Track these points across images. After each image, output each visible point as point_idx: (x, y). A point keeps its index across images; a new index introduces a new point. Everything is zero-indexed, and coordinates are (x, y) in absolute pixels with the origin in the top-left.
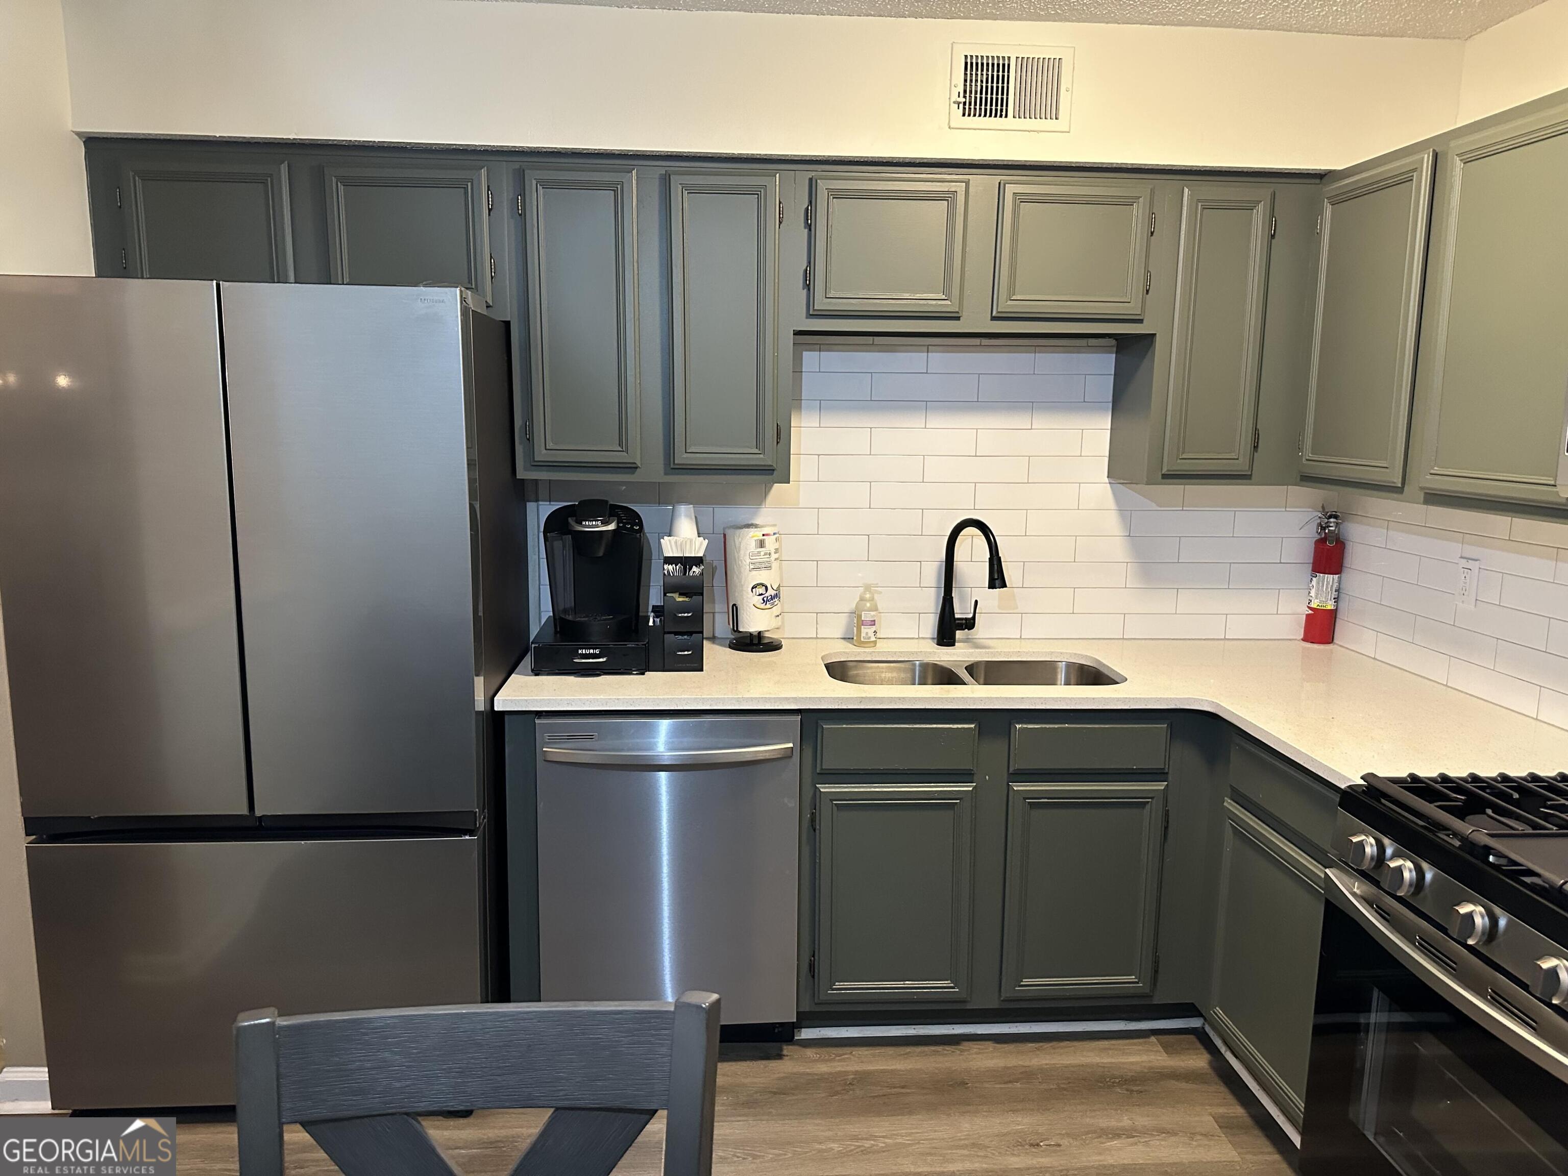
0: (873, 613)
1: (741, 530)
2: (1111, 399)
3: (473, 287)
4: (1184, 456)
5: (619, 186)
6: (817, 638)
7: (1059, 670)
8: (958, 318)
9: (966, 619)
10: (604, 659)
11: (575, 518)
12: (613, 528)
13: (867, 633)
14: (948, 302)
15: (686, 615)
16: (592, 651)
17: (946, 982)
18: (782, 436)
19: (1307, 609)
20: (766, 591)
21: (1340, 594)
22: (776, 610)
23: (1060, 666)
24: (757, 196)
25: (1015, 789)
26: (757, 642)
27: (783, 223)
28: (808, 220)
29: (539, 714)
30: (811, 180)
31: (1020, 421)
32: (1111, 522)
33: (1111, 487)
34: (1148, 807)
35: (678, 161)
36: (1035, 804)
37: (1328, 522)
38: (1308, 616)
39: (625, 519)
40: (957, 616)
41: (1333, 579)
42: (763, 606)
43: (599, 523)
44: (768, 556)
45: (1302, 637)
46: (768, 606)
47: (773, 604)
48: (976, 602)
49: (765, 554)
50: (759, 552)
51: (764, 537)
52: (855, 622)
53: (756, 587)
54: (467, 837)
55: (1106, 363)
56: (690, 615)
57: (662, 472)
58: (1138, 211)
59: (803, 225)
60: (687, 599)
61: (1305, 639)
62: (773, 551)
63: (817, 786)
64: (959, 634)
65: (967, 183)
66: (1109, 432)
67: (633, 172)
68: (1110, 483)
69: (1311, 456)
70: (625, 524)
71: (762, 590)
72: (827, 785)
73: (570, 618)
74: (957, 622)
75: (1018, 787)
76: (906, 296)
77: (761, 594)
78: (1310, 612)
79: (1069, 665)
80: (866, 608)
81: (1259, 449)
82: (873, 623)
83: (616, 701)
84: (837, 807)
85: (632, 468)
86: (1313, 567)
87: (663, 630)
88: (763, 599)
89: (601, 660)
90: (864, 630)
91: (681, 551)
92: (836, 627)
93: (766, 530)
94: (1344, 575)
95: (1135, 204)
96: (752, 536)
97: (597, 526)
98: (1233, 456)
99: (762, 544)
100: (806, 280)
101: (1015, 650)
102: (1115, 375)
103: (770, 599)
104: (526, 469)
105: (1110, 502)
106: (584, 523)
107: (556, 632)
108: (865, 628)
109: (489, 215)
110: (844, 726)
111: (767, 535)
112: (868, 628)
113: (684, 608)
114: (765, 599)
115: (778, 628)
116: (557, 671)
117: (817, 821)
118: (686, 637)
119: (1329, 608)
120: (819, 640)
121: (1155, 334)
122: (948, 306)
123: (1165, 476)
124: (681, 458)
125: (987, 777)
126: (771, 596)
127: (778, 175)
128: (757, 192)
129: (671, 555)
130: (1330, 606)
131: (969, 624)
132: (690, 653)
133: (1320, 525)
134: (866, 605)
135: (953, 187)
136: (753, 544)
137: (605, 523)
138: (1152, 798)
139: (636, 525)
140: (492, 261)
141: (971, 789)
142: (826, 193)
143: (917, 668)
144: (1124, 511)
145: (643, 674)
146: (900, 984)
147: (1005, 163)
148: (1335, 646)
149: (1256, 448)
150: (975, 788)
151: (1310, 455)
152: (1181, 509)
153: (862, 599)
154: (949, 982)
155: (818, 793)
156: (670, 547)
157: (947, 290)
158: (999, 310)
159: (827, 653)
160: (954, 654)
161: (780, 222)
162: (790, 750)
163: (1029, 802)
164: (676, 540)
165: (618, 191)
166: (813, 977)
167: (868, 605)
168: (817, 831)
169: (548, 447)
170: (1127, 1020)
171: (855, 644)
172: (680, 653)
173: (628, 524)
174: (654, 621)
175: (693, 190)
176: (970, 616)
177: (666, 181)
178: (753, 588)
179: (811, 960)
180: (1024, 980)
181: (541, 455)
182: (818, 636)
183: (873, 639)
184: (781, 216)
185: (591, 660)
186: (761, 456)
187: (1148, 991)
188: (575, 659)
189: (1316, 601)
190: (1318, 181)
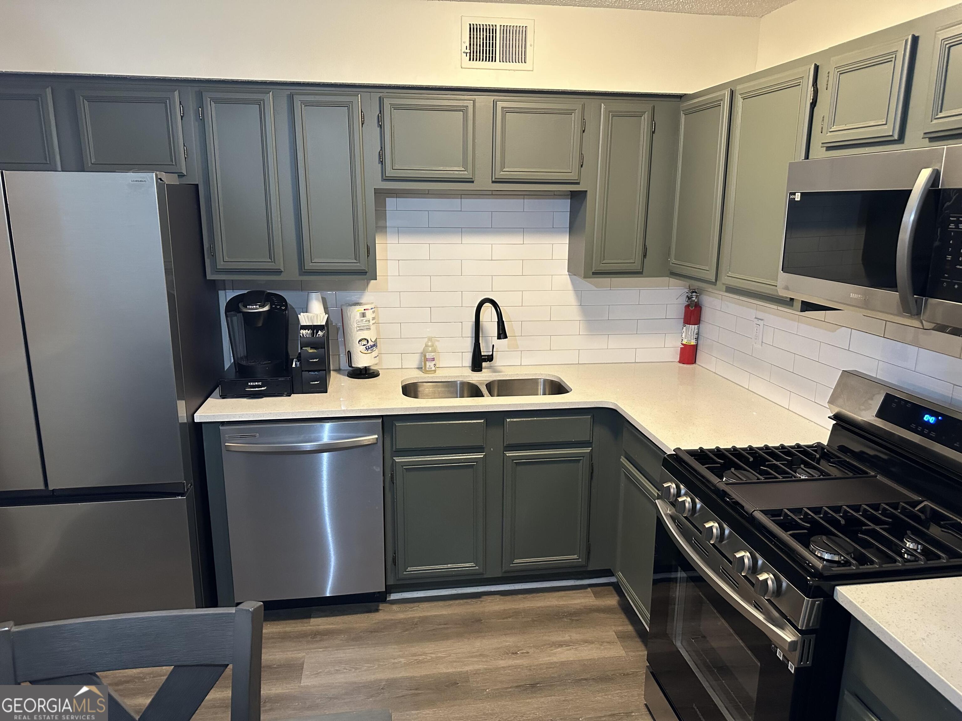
0: (432, 354)
1: (350, 307)
2: (569, 226)
3: (174, 164)
4: (604, 262)
5: (262, 102)
6: (402, 368)
7: (540, 384)
8: (473, 182)
9: (488, 356)
10: (265, 388)
11: (243, 303)
12: (267, 309)
13: (430, 366)
14: (466, 172)
15: (315, 360)
16: (257, 383)
17: (471, 564)
18: (370, 252)
19: (681, 345)
20: (368, 343)
21: (699, 336)
22: (375, 354)
23: (539, 381)
24: (347, 108)
25: (507, 455)
26: (364, 373)
27: (365, 123)
28: (379, 122)
29: (223, 423)
30: (380, 98)
31: (517, 239)
32: (570, 297)
33: (570, 277)
34: (581, 461)
35: (298, 86)
36: (518, 463)
37: (691, 295)
38: (681, 348)
39: (276, 303)
40: (483, 354)
41: (694, 327)
42: (366, 352)
43: (258, 306)
44: (368, 322)
45: (678, 360)
46: (369, 351)
47: (372, 350)
48: (493, 346)
49: (366, 321)
50: (362, 320)
51: (365, 311)
52: (423, 359)
53: (361, 341)
54: (180, 498)
55: (566, 204)
56: (317, 360)
57: (298, 274)
58: (575, 118)
59: (377, 125)
60: (315, 351)
61: (680, 362)
62: (371, 319)
63: (394, 458)
64: (484, 364)
65: (474, 101)
66: (568, 245)
67: (270, 93)
68: (569, 275)
70: (276, 305)
71: (365, 342)
72: (400, 458)
73: (244, 363)
74: (483, 357)
75: (509, 454)
76: (441, 168)
77: (365, 345)
78: (682, 346)
79: (545, 381)
80: (429, 351)
81: (647, 257)
82: (433, 360)
83: (269, 414)
84: (406, 470)
85: (278, 272)
86: (684, 320)
87: (300, 370)
88: (366, 348)
89: (263, 389)
90: (428, 364)
91: (311, 321)
92: (413, 361)
93: (366, 307)
94: (700, 325)
95: (573, 114)
96: (358, 310)
97: (257, 309)
98: (632, 261)
99: (363, 315)
100: (380, 159)
101: (515, 373)
102: (570, 211)
103: (371, 347)
104: (212, 274)
105: (570, 287)
106: (248, 307)
107: (236, 372)
108: (428, 363)
109: (182, 119)
110: (409, 424)
111: (367, 309)
112: (431, 363)
113: (313, 356)
114: (367, 347)
115: (376, 364)
116: (236, 396)
117: (395, 478)
118: (316, 373)
119: (692, 344)
120: (403, 370)
121: (587, 191)
122: (466, 174)
123: (594, 273)
124: (309, 266)
125: (492, 449)
126: (371, 345)
127: (359, 95)
128: (348, 106)
129: (305, 324)
130: (693, 342)
131: (490, 358)
132: (318, 382)
133: (688, 296)
134: (428, 349)
135: (465, 103)
136: (358, 315)
137: (263, 306)
138: (583, 457)
139: (283, 306)
140: (185, 148)
141: (482, 456)
142: (390, 106)
143: (458, 385)
144: (576, 290)
145: (290, 396)
146: (445, 566)
147: (496, 89)
148: (696, 365)
149: (645, 256)
150: (485, 455)
151: (674, 260)
152: (609, 289)
153: (427, 346)
154: (473, 563)
155: (394, 462)
156: (304, 319)
157: (465, 165)
158: (496, 177)
159: (406, 378)
160: (480, 376)
161: (362, 124)
162: (375, 439)
163: (515, 462)
164: (308, 315)
165: (260, 103)
166: (395, 565)
167: (430, 349)
168: (395, 484)
169: (225, 260)
170: (576, 579)
171: (423, 371)
172: (312, 383)
173: (278, 305)
174: (296, 364)
175: (307, 104)
176: (491, 353)
177: (291, 98)
178: (359, 341)
179: (393, 556)
180: (515, 560)
181: (221, 265)
182: (403, 367)
183: (433, 369)
184: (363, 120)
185: (257, 389)
186: (358, 264)
187: (584, 564)
188: (246, 388)
189: (685, 340)
190: (679, 100)
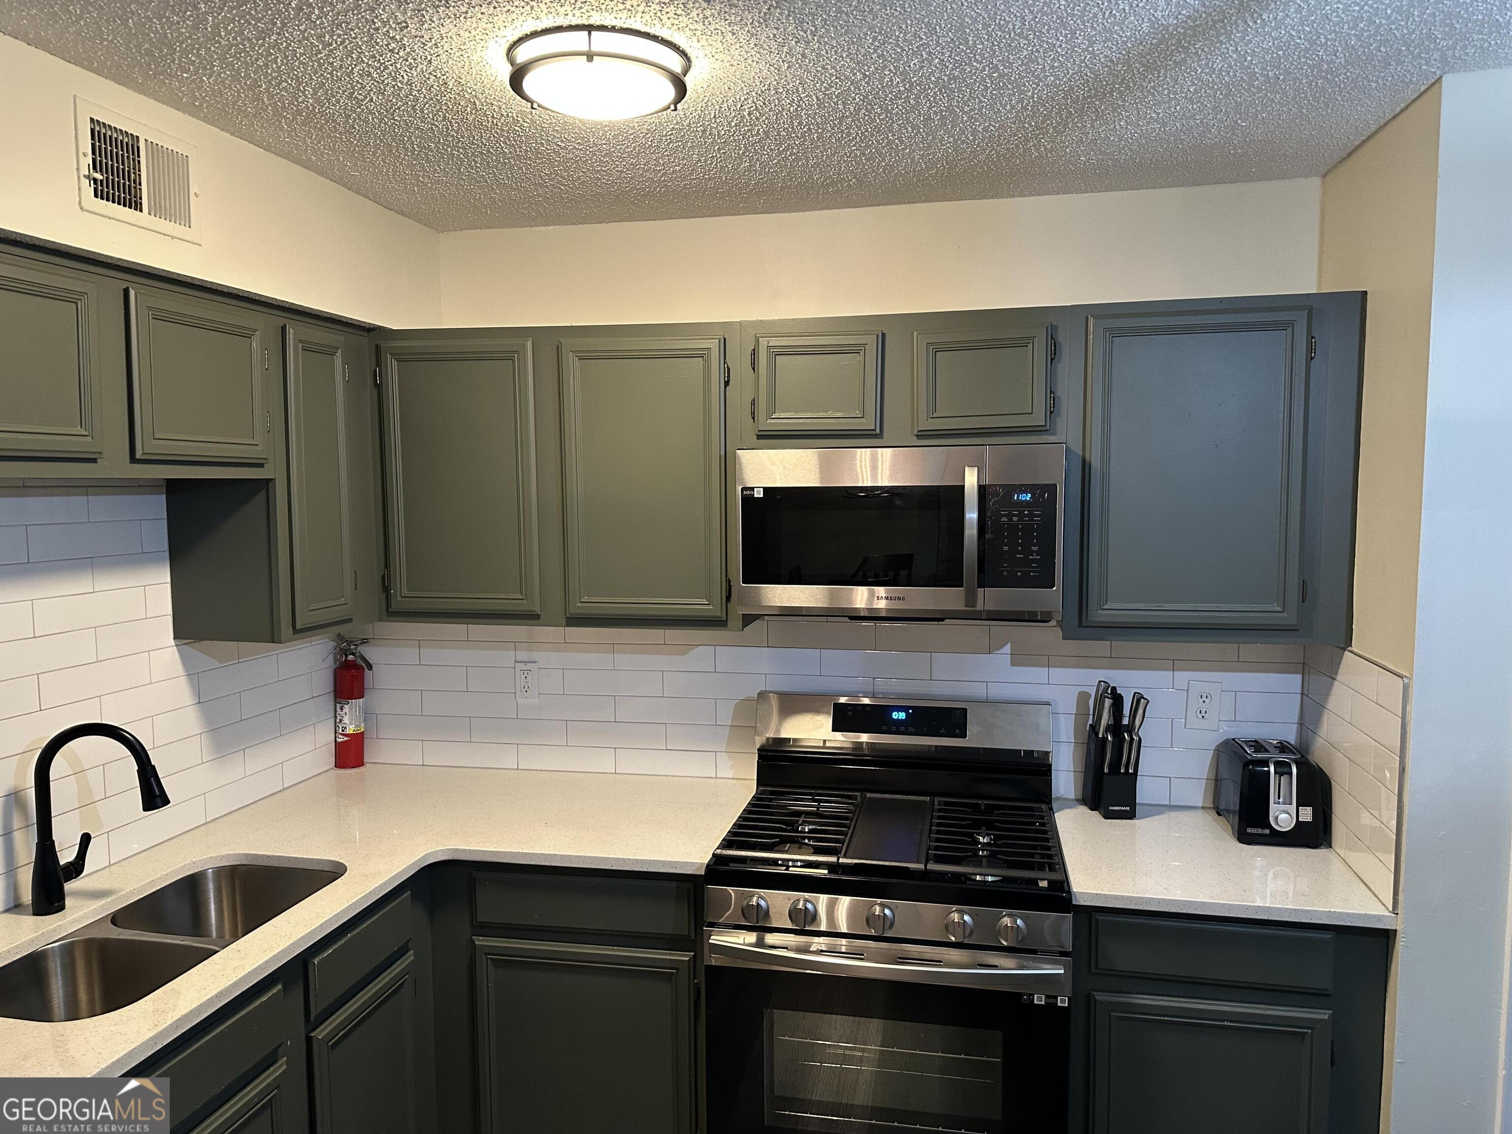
2: (166, 547)
4: (311, 608)
8: (96, 461)
9: (72, 863)
19: (340, 736)
25: (320, 1037)
32: (182, 691)
33: (178, 649)
34: (406, 984)
37: (348, 650)
38: (340, 743)
40: (60, 865)
45: (332, 766)
55: (159, 503)
64: (66, 889)
66: (167, 588)
68: (176, 645)
69: (405, 592)
74: (60, 872)
78: (345, 739)
81: (358, 591)
95: (253, 337)
98: (343, 601)
105: (180, 670)
119: (362, 730)
121: (274, 479)
122: (85, 443)
123: (298, 631)
131: (78, 868)
133: (339, 653)
138: (407, 973)
141: (286, 1068)
144: (193, 675)
149: (355, 590)
150: (284, 1064)
152: (238, 661)
158: (144, 451)
160: (73, 916)
163: (331, 1045)
189: (351, 727)
190: (366, 334)
